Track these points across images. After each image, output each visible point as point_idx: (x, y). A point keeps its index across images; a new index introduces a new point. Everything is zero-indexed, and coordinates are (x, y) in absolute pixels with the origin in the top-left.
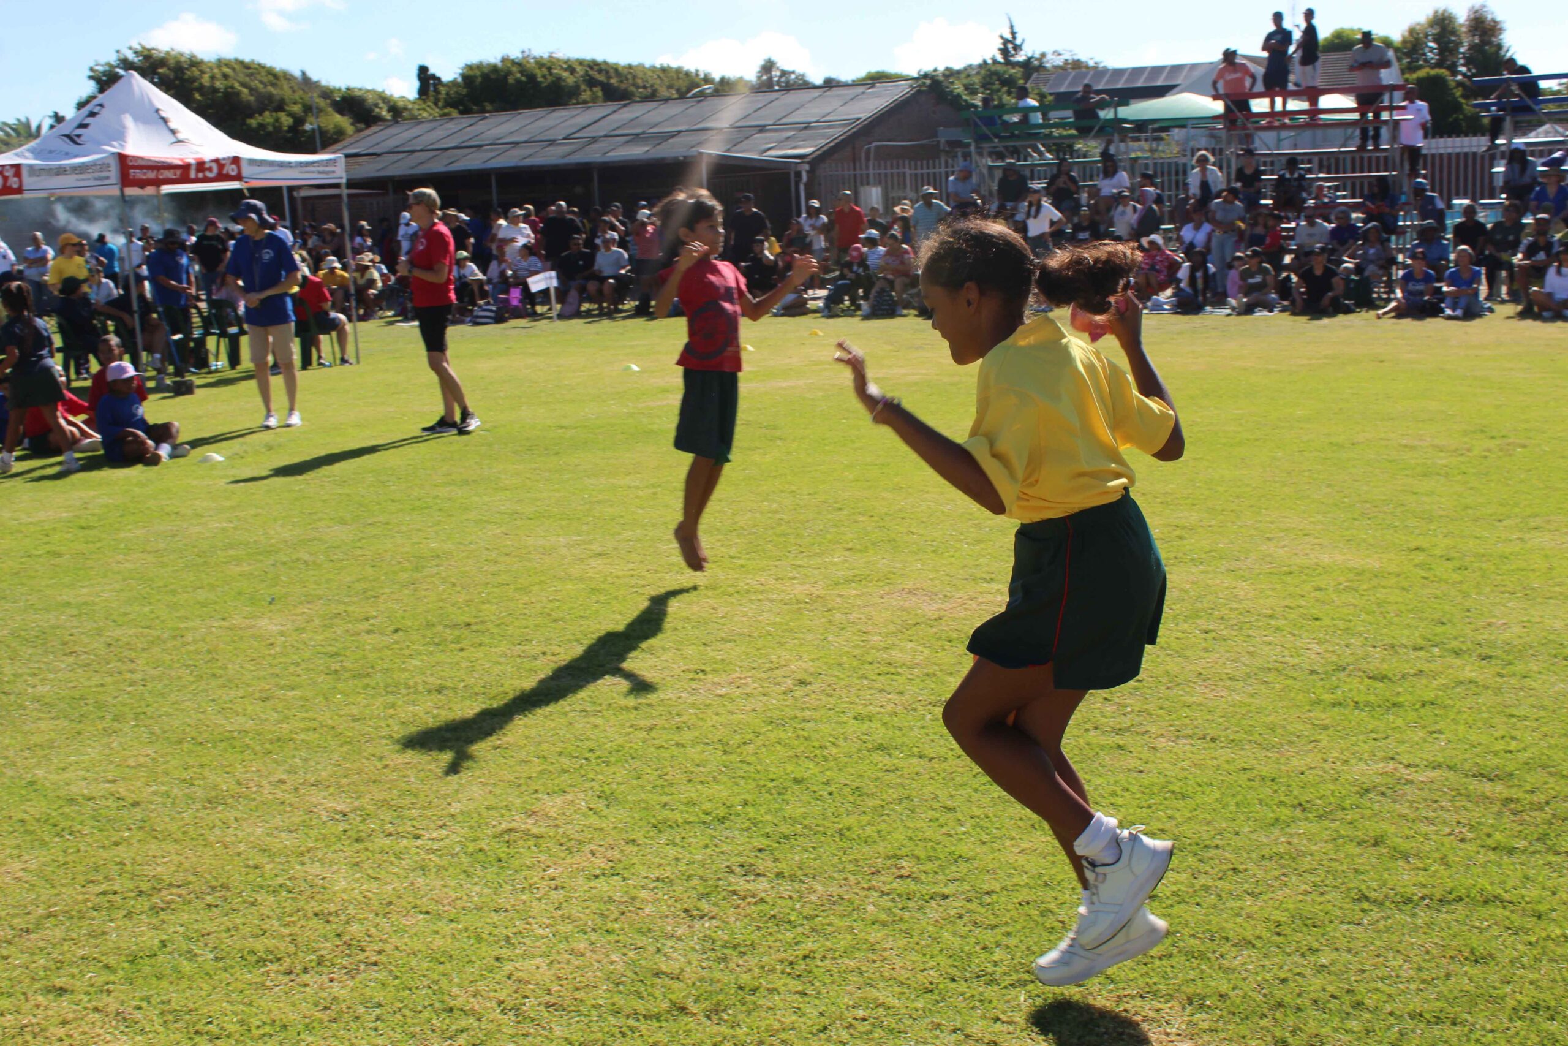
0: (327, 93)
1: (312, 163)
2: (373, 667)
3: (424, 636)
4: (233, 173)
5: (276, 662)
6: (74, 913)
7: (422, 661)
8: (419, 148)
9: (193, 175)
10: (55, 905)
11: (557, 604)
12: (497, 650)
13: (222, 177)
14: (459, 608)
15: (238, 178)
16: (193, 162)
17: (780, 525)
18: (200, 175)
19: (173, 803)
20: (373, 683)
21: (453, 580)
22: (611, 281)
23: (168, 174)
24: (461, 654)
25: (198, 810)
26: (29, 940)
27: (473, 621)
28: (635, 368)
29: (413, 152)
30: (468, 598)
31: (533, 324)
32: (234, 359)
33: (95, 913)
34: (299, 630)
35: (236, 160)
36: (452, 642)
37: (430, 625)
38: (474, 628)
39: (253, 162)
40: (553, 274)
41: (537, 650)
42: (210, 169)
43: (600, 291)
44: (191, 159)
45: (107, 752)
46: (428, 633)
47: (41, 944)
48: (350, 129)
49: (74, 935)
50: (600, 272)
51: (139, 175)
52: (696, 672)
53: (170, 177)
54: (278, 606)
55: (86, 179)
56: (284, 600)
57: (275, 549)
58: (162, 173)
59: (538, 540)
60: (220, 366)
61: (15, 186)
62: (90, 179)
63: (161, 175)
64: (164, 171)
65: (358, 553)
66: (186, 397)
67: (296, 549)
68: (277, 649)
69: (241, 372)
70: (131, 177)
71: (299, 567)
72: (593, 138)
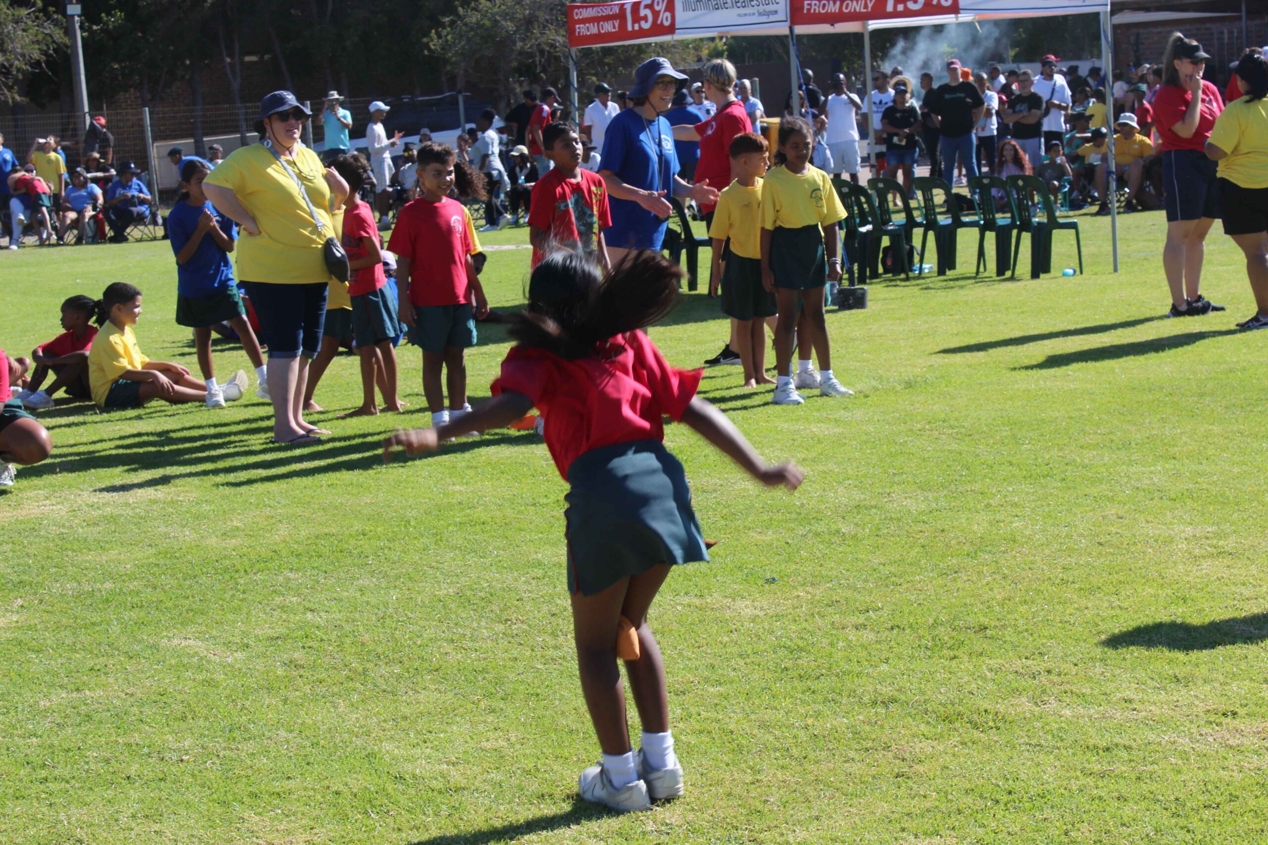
3: (919, 638)
4: (945, 4)
9: (890, 8)
13: (930, 9)
15: (954, 9)
18: (900, 7)
20: (815, 685)
23: (857, 6)
27: (992, 624)
32: (947, 260)
36: (949, 648)
38: (989, 633)
52: (1224, 714)
53: (858, 10)
54: (773, 586)
55: (750, 15)
56: (785, 579)
57: (820, 516)
58: (848, 5)
59: (1157, 529)
60: (926, 271)
61: (667, 24)
62: (754, 14)
63: (847, 8)
64: (850, 2)
65: (916, 529)
66: (854, 311)
67: (843, 518)
68: (734, 636)
69: (951, 280)
70: (805, 11)
71: (833, 540)
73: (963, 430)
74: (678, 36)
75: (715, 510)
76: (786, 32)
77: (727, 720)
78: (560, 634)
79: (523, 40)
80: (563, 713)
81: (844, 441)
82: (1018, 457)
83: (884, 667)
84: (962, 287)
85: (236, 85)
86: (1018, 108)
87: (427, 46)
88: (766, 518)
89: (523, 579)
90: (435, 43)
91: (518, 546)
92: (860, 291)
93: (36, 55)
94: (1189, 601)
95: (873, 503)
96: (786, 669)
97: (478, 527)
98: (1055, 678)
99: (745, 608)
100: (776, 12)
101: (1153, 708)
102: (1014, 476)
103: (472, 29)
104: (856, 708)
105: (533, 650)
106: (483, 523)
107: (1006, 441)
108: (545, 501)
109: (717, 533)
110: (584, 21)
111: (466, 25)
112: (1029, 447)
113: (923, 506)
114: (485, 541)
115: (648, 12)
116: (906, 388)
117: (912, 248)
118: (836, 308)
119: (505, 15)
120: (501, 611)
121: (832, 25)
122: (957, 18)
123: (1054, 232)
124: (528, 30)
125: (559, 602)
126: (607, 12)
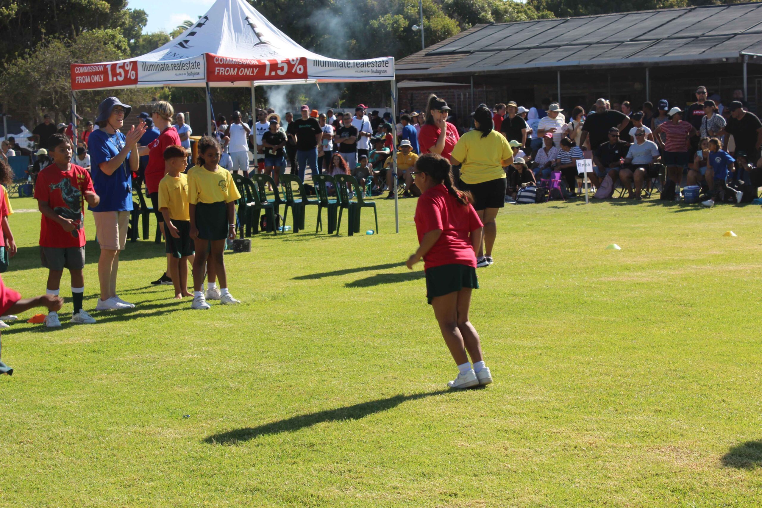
1: (368, 64)
4: (299, 72)
8: (506, 48)
9: (267, 74)
13: (290, 75)
15: (305, 76)
16: (267, 63)
17: (620, 386)
18: (273, 73)
20: (210, 481)
22: (642, 169)
23: (248, 72)
28: (617, 247)
29: (501, 50)
31: (567, 204)
32: (299, 224)
35: (303, 61)
39: (316, 63)
40: (589, 161)
42: (282, 69)
44: (265, 61)
48: (454, 29)
51: (222, 71)
52: (450, 495)
53: (248, 74)
54: (187, 420)
55: (183, 74)
56: (195, 416)
57: (217, 377)
58: (242, 71)
59: (415, 385)
60: (287, 230)
61: (133, 78)
62: (185, 74)
63: (241, 73)
64: (243, 69)
65: (274, 385)
66: (243, 253)
67: (231, 378)
68: (162, 451)
69: (301, 236)
70: (216, 74)
71: (225, 392)
72: (658, 40)
73: (305, 326)
74: (139, 86)
75: (154, 373)
76: (204, 85)
77: (156, 502)
78: (54, 450)
79: (44, 84)
80: (53, 499)
81: (234, 332)
82: (337, 342)
83: (253, 469)
84: (307, 240)
86: (343, 134)
88: (184, 378)
89: (32, 416)
91: (29, 396)
92: (247, 241)
94: (432, 428)
95: (250, 369)
96: (193, 471)
97: (5, 384)
98: (353, 475)
99: (170, 433)
100: (198, 73)
101: (409, 492)
102: (333, 353)
103: (13, 76)
104: (235, 494)
105: (36, 461)
106: (9, 382)
107: (330, 332)
108: (47, 367)
109: (154, 387)
110: (82, 74)
111: (9, 74)
112: (343, 336)
113: (279, 371)
114: (9, 392)
115: (121, 70)
116: (272, 300)
117: (278, 216)
118: (232, 251)
119: (33, 69)
120: (17, 436)
121: (232, 82)
122: (306, 81)
123: (362, 208)
124: (47, 78)
125: (54, 430)
126: (96, 69)
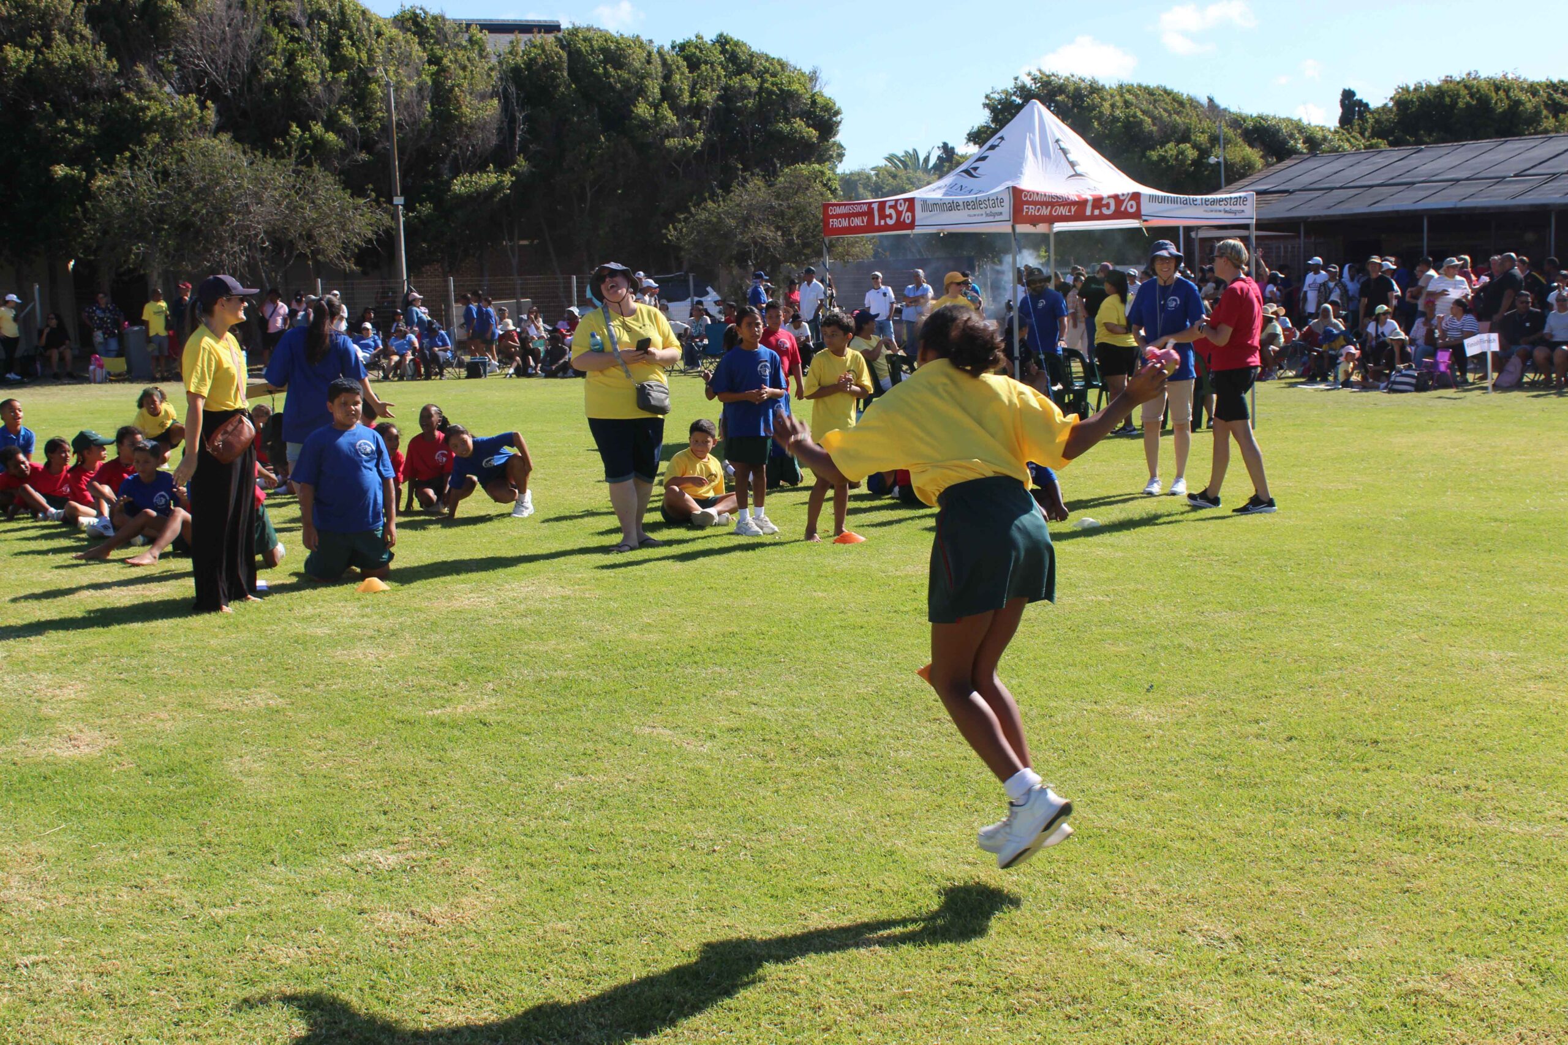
0: (1235, 121)
1: (1221, 200)
2: (1261, 777)
3: (1322, 750)
4: (1131, 210)
5: (1152, 757)
6: (928, 998)
7: (1319, 777)
9: (1088, 212)
10: (909, 986)
11: (1485, 730)
12: (1410, 776)
13: (1119, 214)
14: (1365, 721)
15: (1137, 215)
16: (1090, 198)
18: (1097, 212)
19: (1036, 897)
21: (1359, 687)
23: (1063, 211)
24: (1365, 775)
25: (1060, 910)
26: (882, 1018)
27: (1381, 738)
29: (1331, 189)
30: (1375, 711)
33: (949, 1003)
34: (1180, 725)
35: (1136, 196)
36: (1356, 760)
37: (1330, 737)
38: (1382, 746)
39: (1152, 198)
41: (1460, 782)
42: (1108, 206)
43: (1550, 360)
44: (1088, 195)
45: (969, 831)
46: (1328, 746)
47: (894, 1025)
48: (1259, 163)
49: (927, 1022)
50: (1552, 336)
51: (1032, 210)
53: (1064, 213)
54: (1156, 695)
58: (1056, 209)
61: (908, 221)
62: (982, 215)
63: (1055, 212)
64: (1058, 207)
70: (1025, 214)
72: (1554, 174)
76: (1009, 230)
85: (515, 261)
87: (665, 236)
90: (671, 234)
93: (370, 235)
100: (1001, 213)
103: (702, 224)
110: (838, 216)
111: (696, 221)
115: (892, 211)
119: (727, 213)
121: (1035, 226)
124: (746, 226)
126: (858, 209)
